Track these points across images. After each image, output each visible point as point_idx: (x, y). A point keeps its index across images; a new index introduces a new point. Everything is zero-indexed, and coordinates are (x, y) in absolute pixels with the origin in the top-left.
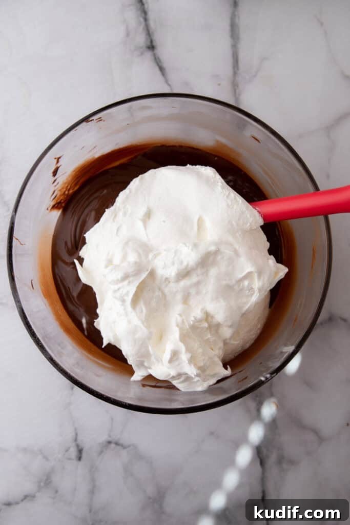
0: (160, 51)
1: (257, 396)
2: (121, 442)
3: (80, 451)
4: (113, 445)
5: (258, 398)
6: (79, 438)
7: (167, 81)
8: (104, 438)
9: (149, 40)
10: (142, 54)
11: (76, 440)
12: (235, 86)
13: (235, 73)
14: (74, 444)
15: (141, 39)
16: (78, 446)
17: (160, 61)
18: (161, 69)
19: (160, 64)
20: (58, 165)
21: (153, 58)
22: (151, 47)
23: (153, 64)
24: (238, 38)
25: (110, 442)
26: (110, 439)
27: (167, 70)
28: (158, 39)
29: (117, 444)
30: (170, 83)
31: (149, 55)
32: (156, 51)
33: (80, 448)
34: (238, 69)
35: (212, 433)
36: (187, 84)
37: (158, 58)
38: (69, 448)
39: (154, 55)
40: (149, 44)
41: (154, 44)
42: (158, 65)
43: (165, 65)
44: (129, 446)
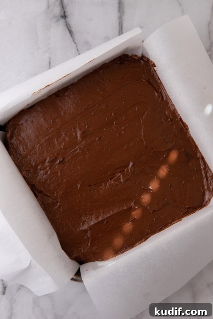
0: (70, 20)
3: (5, 288)
7: (74, 41)
9: (63, 11)
10: (58, 21)
14: (1, 283)
15: (57, 10)
16: (3, 284)
17: (70, 27)
18: (70, 32)
19: (70, 29)
21: (65, 24)
22: (64, 16)
23: (65, 28)
24: (123, 12)
27: (74, 33)
28: (69, 11)
30: (76, 42)
31: (62, 21)
32: (67, 19)
33: (5, 286)
36: (87, 43)
37: (69, 24)
39: (66, 22)
40: (62, 14)
41: (66, 14)
42: (68, 29)
43: (73, 29)
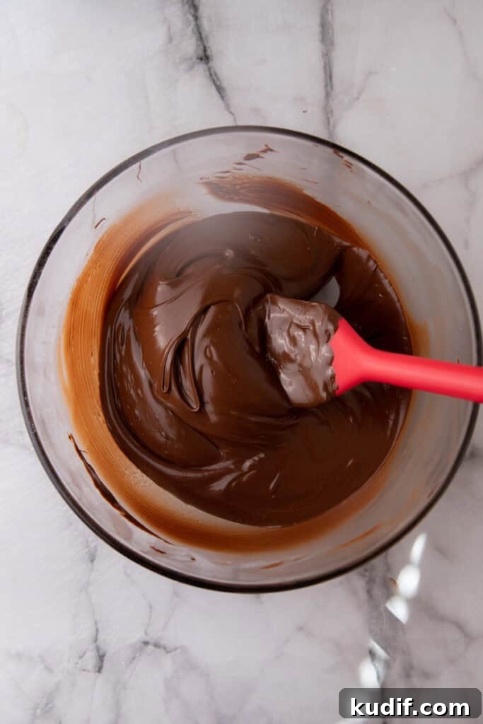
0: (219, 64)
1: (366, 570)
2: (163, 642)
3: (101, 658)
4: (150, 648)
5: (367, 574)
6: (101, 637)
7: (228, 107)
8: (137, 636)
9: (202, 47)
10: (191, 68)
11: (96, 640)
12: (328, 112)
13: (328, 95)
14: (92, 647)
15: (190, 46)
16: (98, 649)
17: (218, 78)
18: (220, 89)
19: (218, 83)
20: (262, 155)
21: (208, 73)
22: (205, 58)
23: (208, 83)
24: (332, 44)
25: (146, 643)
26: (147, 639)
27: (228, 91)
28: (214, 46)
29: (156, 645)
30: (232, 110)
31: (201, 68)
32: (211, 64)
33: (101, 653)
34: (332, 88)
35: (301, 629)
36: (256, 111)
37: (216, 74)
38: (85, 653)
39: (209, 69)
40: (201, 52)
41: (209, 53)
42: (214, 82)
43: (225, 84)
44: (176, 649)
